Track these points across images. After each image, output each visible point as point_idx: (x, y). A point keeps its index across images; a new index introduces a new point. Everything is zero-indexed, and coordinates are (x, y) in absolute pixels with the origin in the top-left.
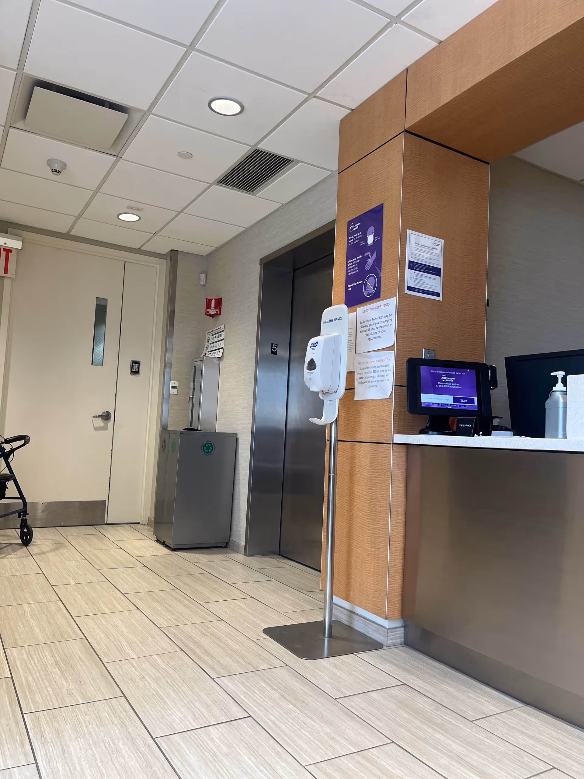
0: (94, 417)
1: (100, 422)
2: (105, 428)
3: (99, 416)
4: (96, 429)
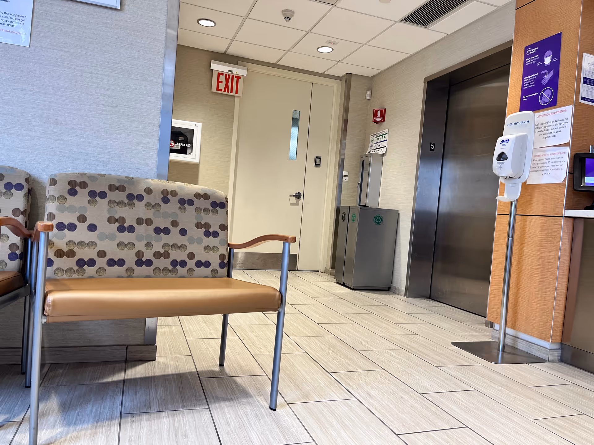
0: (290, 196)
1: (294, 200)
2: (297, 204)
3: (294, 196)
4: (292, 204)
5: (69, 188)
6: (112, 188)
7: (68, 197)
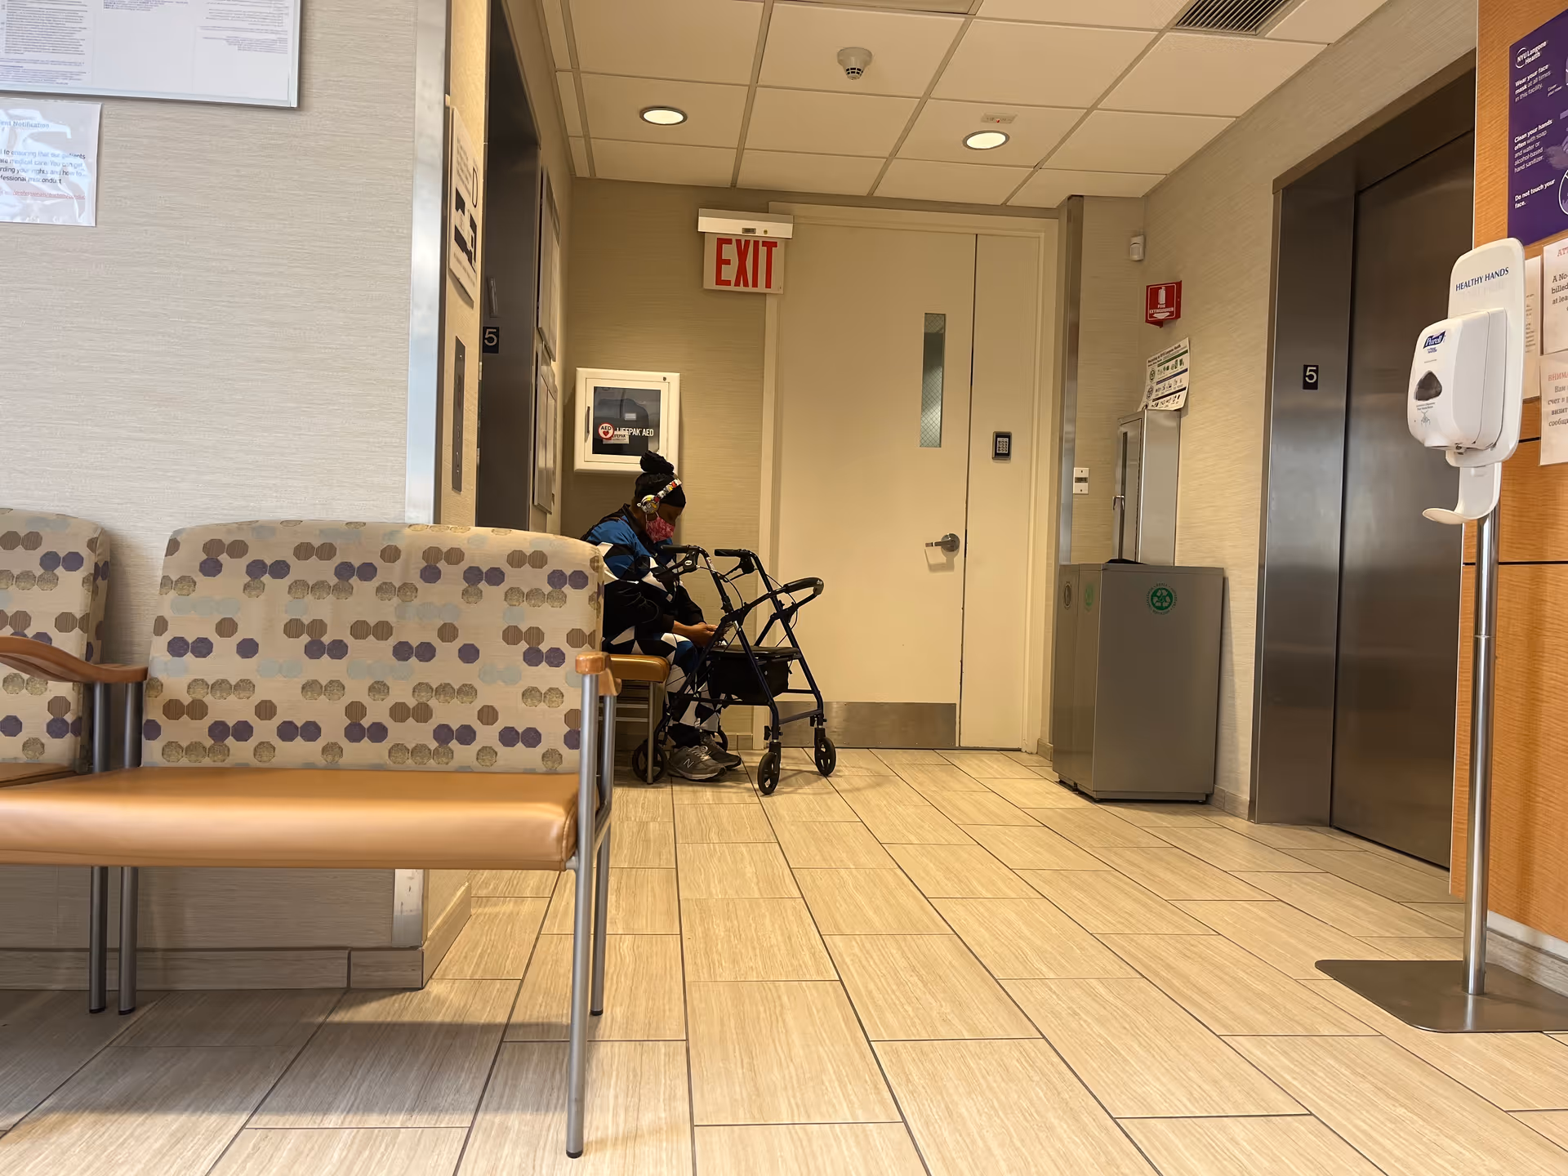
0: (927, 545)
1: (939, 555)
2: (949, 566)
3: (937, 544)
4: (933, 568)
5: (204, 557)
6: (304, 551)
7: (200, 578)
